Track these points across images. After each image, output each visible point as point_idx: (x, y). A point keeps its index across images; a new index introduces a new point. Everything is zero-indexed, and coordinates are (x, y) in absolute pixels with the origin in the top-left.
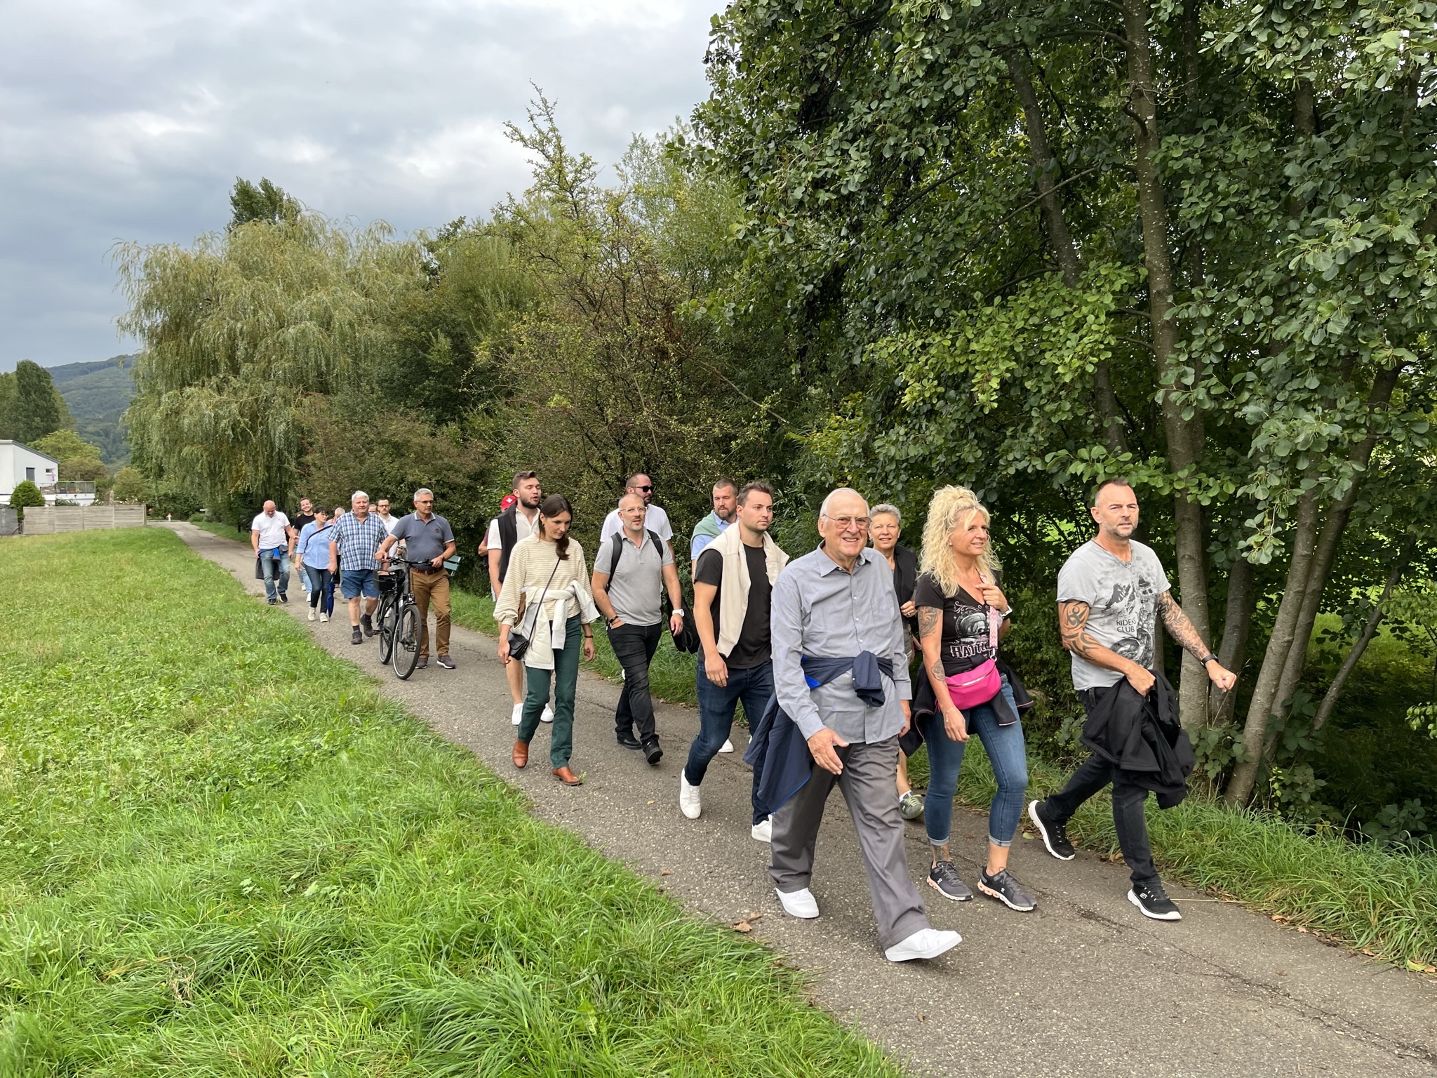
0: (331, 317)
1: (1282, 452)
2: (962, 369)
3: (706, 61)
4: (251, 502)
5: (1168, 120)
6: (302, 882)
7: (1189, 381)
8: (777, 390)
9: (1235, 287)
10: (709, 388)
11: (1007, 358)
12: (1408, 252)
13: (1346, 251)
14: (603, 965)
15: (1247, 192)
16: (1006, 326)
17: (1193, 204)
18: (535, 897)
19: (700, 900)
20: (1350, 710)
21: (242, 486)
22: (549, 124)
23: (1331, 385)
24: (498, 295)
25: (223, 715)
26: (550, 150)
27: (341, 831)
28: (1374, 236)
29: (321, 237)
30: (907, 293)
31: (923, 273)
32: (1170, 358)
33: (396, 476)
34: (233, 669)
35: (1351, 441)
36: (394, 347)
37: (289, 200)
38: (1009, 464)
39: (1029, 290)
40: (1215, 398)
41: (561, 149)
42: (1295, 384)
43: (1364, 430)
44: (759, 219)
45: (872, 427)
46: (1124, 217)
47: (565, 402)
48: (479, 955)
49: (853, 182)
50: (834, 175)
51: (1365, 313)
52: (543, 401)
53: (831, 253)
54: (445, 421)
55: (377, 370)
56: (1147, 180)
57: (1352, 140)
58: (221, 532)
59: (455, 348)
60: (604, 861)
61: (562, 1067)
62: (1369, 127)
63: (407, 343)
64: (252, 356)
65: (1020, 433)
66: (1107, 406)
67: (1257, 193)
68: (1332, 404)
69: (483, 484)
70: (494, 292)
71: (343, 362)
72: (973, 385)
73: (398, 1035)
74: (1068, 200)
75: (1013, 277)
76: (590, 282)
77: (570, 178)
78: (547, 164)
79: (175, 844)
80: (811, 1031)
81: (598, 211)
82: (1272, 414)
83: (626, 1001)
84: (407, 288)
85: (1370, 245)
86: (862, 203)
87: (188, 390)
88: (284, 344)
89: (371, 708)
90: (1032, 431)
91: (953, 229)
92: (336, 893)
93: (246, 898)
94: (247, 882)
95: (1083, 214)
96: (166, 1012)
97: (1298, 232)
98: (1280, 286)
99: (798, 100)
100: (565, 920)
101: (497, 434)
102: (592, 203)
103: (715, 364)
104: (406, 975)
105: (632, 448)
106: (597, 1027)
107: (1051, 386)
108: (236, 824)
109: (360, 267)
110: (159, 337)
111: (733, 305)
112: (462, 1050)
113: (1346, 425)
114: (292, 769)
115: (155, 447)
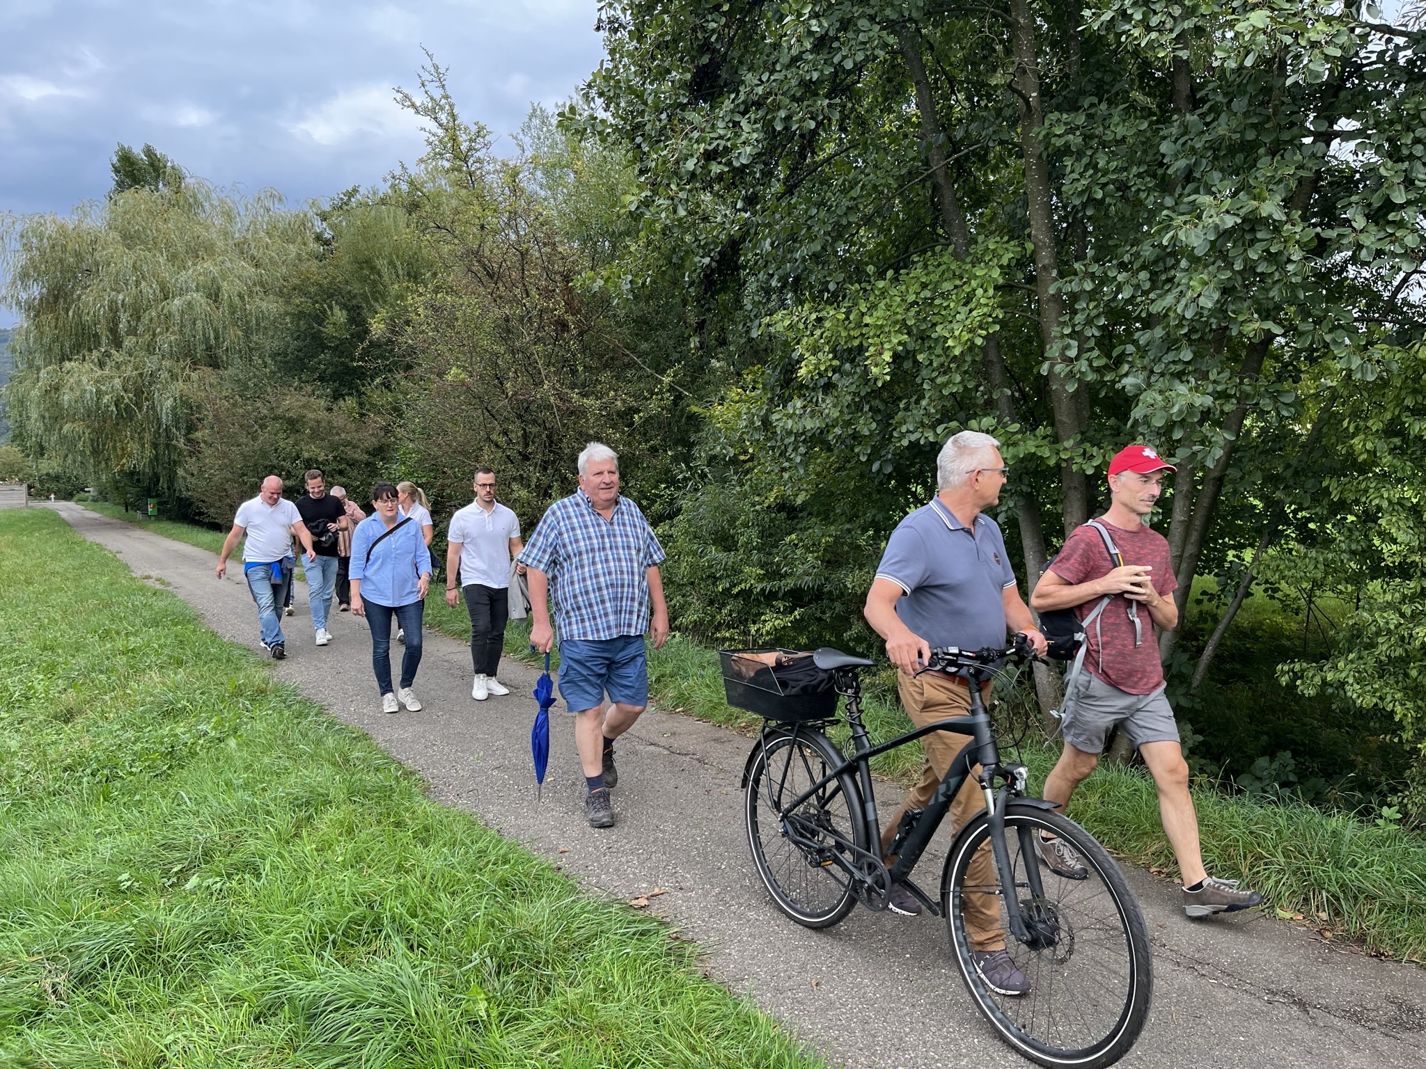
0: (219, 288)
1: (1158, 422)
2: (856, 343)
3: (598, 29)
4: (138, 480)
5: (1052, 97)
6: (183, 875)
7: (1072, 353)
8: (679, 363)
9: (1114, 262)
10: (612, 361)
11: (899, 331)
12: (1277, 228)
13: (1216, 227)
14: (496, 948)
15: (1125, 169)
16: (899, 299)
17: (1075, 180)
18: (427, 880)
19: (598, 876)
20: (1228, 666)
21: (128, 464)
22: (441, 91)
23: (1203, 357)
24: (395, 267)
25: (105, 703)
26: (443, 117)
27: (226, 821)
28: (1242, 212)
29: (206, 205)
30: (802, 267)
31: (817, 247)
32: (1055, 331)
33: (291, 453)
34: (115, 656)
35: (1222, 412)
36: (288, 319)
37: (173, 168)
38: (903, 436)
39: (920, 264)
40: (1097, 370)
41: (454, 117)
42: (1170, 357)
43: (1234, 401)
44: (652, 191)
45: (771, 400)
46: (1014, 193)
47: (462, 376)
48: (366, 943)
49: (744, 155)
50: (725, 147)
51: (1234, 287)
52: (441, 375)
53: (728, 226)
54: (343, 396)
55: (270, 344)
56: (1032, 156)
57: (1223, 117)
58: (107, 512)
59: (352, 320)
60: (500, 841)
61: (450, 1053)
62: (1239, 104)
63: (300, 315)
64: (136, 329)
65: (912, 406)
66: (997, 377)
67: (1134, 170)
68: (1205, 376)
69: (382, 460)
70: (391, 263)
71: (233, 335)
72: (867, 358)
73: (279, 1029)
74: (959, 175)
75: (906, 251)
76: (487, 253)
77: (464, 147)
78: (440, 132)
79: (51, 839)
80: (706, 1003)
81: (494, 181)
82: (1149, 385)
83: (518, 982)
84: (299, 257)
85: (1239, 221)
86: (758, 175)
87: (67, 365)
88: (169, 316)
89: (262, 691)
90: (924, 403)
91: (846, 203)
92: (219, 885)
93: (123, 892)
94: (125, 876)
95: (974, 190)
96: (38, 1014)
97: (1172, 209)
98: (1155, 262)
99: (689, 70)
100: (458, 903)
101: (396, 409)
102: (488, 173)
103: (617, 337)
104: (290, 967)
105: (535, 422)
106: (487, 1011)
107: (942, 359)
108: (115, 817)
109: (249, 236)
110: (36, 310)
111: (630, 277)
112: (346, 1042)
113: (1218, 395)
114: (175, 757)
115: (35, 425)
